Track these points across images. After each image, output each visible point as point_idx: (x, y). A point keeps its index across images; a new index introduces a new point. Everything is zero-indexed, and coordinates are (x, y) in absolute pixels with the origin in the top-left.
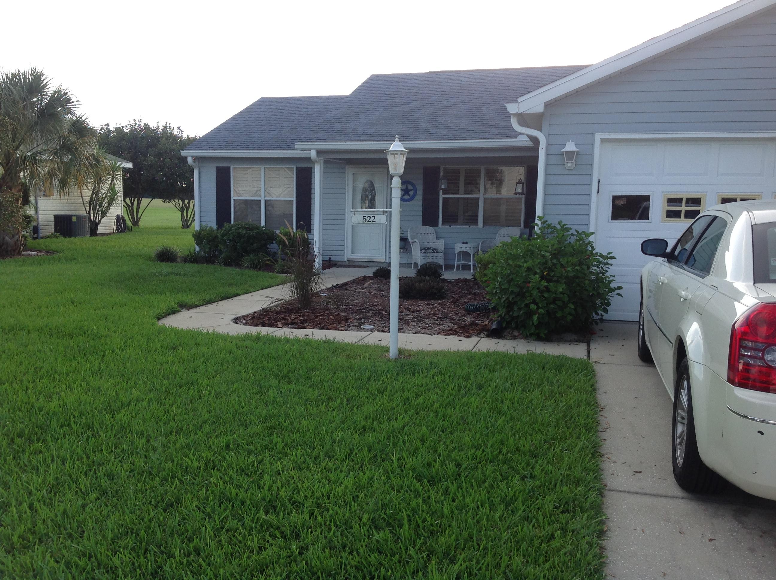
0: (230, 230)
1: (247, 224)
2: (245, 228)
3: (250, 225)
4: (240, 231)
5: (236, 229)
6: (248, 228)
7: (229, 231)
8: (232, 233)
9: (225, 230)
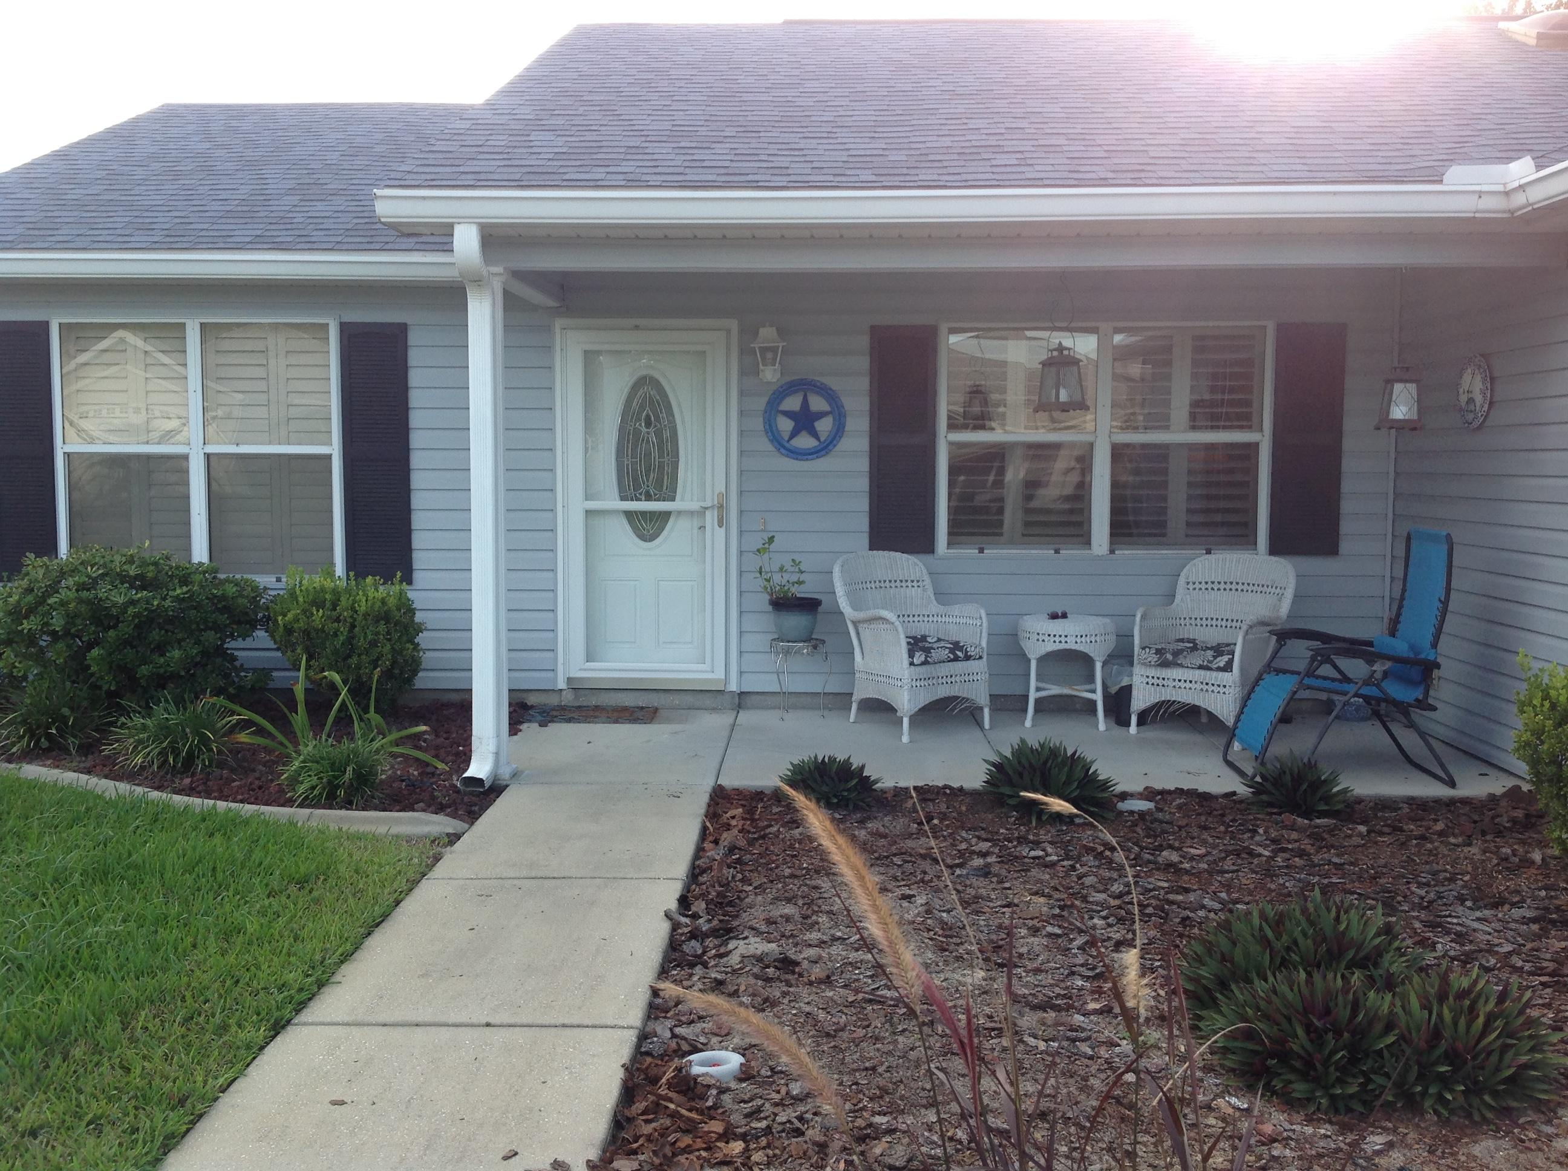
0: (53, 589)
1: (131, 561)
2: (124, 578)
3: (144, 564)
4: (102, 594)
5: (81, 587)
6: (141, 577)
7: (47, 595)
8: (63, 603)
9: (29, 590)
